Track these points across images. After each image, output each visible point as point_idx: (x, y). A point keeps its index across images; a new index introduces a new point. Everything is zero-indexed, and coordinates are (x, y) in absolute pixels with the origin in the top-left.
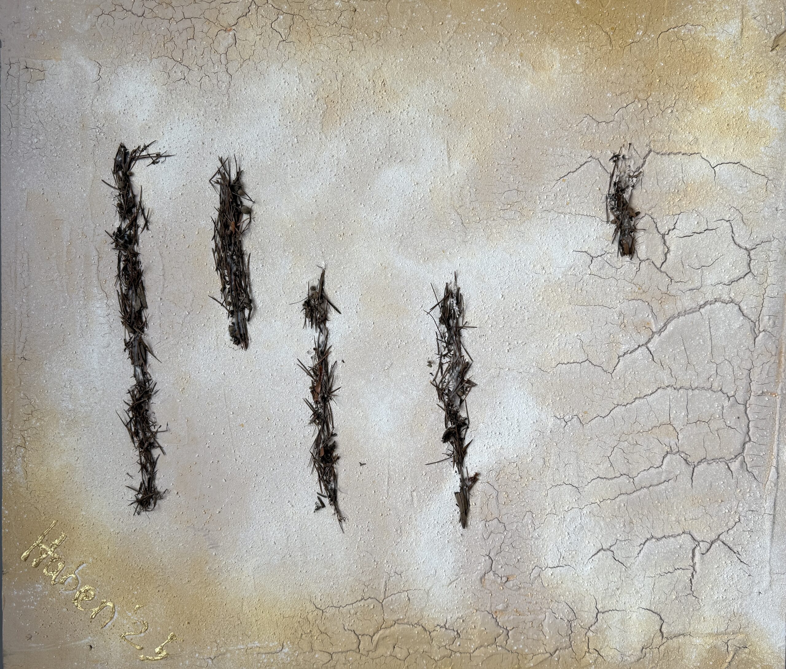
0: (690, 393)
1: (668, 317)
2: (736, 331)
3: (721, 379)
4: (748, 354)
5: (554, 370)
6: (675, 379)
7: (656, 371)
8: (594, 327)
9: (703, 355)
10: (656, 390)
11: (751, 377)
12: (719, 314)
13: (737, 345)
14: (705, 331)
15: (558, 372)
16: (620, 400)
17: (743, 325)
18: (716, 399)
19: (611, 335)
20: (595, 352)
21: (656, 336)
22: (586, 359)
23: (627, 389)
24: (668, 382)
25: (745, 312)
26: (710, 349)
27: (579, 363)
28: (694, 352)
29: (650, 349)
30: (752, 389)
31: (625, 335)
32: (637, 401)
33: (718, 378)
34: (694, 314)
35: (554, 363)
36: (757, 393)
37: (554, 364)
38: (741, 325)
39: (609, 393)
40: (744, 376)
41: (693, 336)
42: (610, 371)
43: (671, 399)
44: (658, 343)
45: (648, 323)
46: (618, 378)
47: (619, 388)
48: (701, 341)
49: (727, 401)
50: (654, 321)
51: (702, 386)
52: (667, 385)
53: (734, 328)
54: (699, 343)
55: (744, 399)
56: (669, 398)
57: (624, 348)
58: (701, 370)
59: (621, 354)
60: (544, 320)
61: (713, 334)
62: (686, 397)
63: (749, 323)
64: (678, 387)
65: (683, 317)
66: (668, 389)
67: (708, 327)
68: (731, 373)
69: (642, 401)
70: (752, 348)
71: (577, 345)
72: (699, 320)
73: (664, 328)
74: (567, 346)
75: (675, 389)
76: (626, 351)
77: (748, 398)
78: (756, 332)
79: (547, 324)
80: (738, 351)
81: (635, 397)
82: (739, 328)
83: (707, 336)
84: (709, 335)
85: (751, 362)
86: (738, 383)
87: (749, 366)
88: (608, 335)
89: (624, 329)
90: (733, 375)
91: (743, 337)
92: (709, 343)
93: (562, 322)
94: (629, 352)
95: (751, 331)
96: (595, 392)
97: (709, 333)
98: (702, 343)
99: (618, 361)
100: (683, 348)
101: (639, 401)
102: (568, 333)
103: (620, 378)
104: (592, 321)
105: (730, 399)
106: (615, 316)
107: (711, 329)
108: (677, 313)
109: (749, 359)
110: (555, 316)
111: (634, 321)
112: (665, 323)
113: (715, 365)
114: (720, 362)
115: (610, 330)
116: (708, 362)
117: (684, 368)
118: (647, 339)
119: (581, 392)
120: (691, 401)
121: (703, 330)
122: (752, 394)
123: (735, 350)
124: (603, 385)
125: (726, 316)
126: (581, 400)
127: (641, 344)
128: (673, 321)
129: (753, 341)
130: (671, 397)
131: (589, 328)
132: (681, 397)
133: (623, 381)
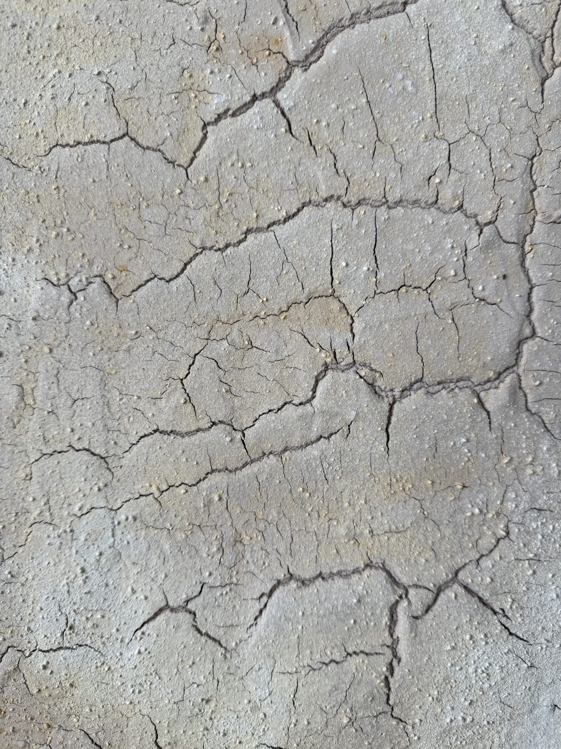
0: (383, 213)
1: (326, 26)
2: (495, 61)
3: (460, 180)
4: (526, 117)
5: (44, 163)
6: (345, 180)
7: (296, 160)
8: (142, 51)
9: (412, 119)
10: (299, 210)
11: (534, 177)
12: (453, 15)
13: (499, 96)
14: (418, 59)
15: (54, 168)
16: (208, 235)
17: (511, 45)
18: (449, 231)
19: (186, 72)
20: (145, 114)
21: (297, 71)
22: (122, 133)
23: (226, 206)
24: (328, 187)
25: (518, 13)
26: (431, 105)
27: (104, 143)
28: (392, 111)
29: (283, 104)
30: (537, 207)
31: (220, 71)
32: (251, 238)
33: (453, 177)
34: (390, 18)
35: (42, 144)
36: (550, 216)
37: (42, 146)
38: (508, 43)
39: (180, 219)
40: (518, 171)
41: (387, 70)
42: (184, 160)
43: (334, 230)
44: (300, 88)
45: (277, 42)
46: (202, 179)
47: (206, 206)
48: (409, 83)
49: (475, 234)
50: (292, 34)
51: (412, 196)
52: (325, 196)
53: (490, 51)
54: (404, 88)
55: (518, 231)
56: (329, 229)
57: (216, 101)
58: (410, 155)
59: (210, 117)
60: (17, 36)
61: (438, 66)
62: (371, 225)
63: (528, 39)
64: (354, 201)
65: (365, 25)
66: (329, 205)
67: (425, 48)
68: (485, 164)
69: (262, 236)
70: (535, 102)
71: (100, 97)
72: (402, 30)
73: (317, 53)
74: (74, 101)
75: (345, 206)
76: (221, 110)
77: (528, 228)
78: (545, 65)
79: (26, 47)
80: (500, 111)
81: (245, 228)
82: (503, 51)
83: (423, 70)
84: (429, 68)
85: (534, 138)
86: (502, 189)
87: (529, 149)
88: (176, 70)
89: (218, 54)
90: (489, 169)
91: (512, 74)
92: (428, 88)
93: (61, 40)
94: (230, 112)
95: (533, 61)
96: (146, 214)
97: (428, 62)
98: (410, 88)
99: (201, 135)
100: (364, 100)
101: (256, 238)
102: (77, 68)
103: (206, 180)
104: (137, 36)
105: (485, 230)
106: (195, 21)
107: (433, 54)
108: (347, 15)
109: (530, 132)
110: (46, 26)
111: (242, 35)
112: (319, 41)
113: (445, 146)
114: (457, 137)
115: (182, 58)
116: (426, 137)
117: (368, 154)
118: (272, 81)
119: (111, 218)
120: (385, 236)
121: (412, 56)
122: (539, 218)
123: (495, 109)
124: (166, 197)
125: (469, 20)
126: (110, 238)
127: (259, 93)
128: (340, 36)
129: (537, 85)
130: (335, 227)
131: (130, 53)
132: (359, 225)
133: (216, 187)
